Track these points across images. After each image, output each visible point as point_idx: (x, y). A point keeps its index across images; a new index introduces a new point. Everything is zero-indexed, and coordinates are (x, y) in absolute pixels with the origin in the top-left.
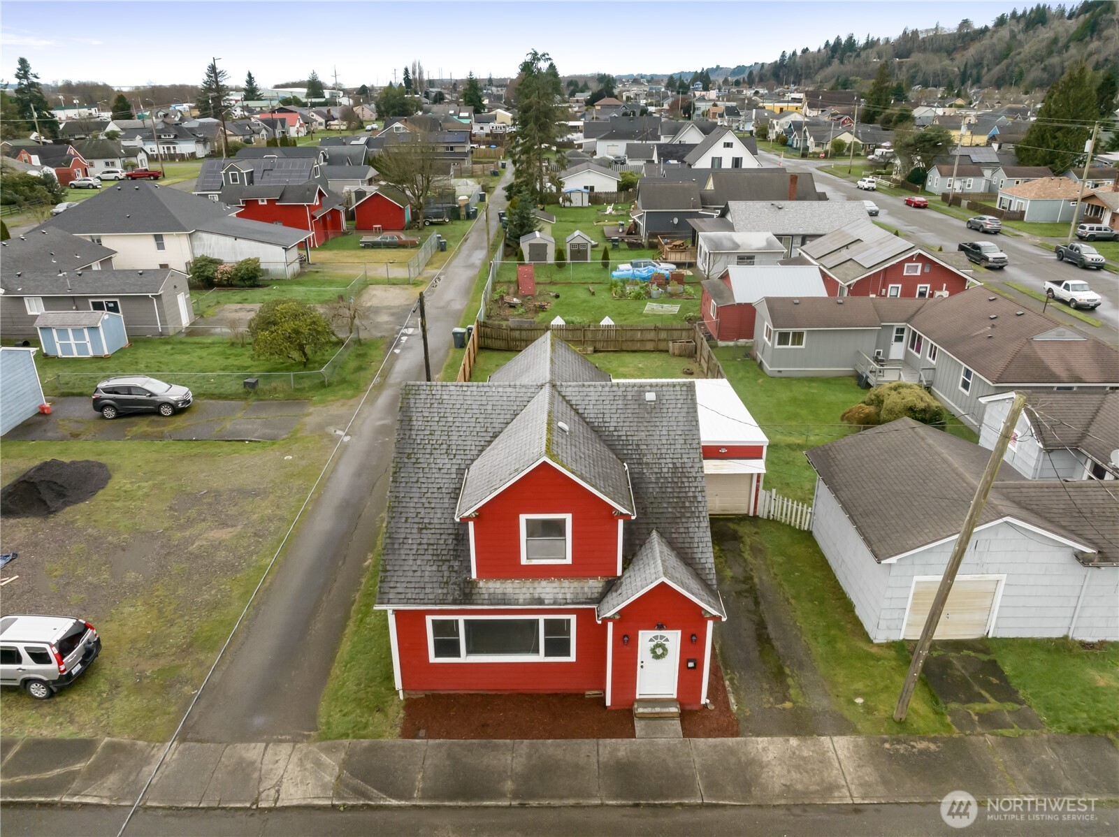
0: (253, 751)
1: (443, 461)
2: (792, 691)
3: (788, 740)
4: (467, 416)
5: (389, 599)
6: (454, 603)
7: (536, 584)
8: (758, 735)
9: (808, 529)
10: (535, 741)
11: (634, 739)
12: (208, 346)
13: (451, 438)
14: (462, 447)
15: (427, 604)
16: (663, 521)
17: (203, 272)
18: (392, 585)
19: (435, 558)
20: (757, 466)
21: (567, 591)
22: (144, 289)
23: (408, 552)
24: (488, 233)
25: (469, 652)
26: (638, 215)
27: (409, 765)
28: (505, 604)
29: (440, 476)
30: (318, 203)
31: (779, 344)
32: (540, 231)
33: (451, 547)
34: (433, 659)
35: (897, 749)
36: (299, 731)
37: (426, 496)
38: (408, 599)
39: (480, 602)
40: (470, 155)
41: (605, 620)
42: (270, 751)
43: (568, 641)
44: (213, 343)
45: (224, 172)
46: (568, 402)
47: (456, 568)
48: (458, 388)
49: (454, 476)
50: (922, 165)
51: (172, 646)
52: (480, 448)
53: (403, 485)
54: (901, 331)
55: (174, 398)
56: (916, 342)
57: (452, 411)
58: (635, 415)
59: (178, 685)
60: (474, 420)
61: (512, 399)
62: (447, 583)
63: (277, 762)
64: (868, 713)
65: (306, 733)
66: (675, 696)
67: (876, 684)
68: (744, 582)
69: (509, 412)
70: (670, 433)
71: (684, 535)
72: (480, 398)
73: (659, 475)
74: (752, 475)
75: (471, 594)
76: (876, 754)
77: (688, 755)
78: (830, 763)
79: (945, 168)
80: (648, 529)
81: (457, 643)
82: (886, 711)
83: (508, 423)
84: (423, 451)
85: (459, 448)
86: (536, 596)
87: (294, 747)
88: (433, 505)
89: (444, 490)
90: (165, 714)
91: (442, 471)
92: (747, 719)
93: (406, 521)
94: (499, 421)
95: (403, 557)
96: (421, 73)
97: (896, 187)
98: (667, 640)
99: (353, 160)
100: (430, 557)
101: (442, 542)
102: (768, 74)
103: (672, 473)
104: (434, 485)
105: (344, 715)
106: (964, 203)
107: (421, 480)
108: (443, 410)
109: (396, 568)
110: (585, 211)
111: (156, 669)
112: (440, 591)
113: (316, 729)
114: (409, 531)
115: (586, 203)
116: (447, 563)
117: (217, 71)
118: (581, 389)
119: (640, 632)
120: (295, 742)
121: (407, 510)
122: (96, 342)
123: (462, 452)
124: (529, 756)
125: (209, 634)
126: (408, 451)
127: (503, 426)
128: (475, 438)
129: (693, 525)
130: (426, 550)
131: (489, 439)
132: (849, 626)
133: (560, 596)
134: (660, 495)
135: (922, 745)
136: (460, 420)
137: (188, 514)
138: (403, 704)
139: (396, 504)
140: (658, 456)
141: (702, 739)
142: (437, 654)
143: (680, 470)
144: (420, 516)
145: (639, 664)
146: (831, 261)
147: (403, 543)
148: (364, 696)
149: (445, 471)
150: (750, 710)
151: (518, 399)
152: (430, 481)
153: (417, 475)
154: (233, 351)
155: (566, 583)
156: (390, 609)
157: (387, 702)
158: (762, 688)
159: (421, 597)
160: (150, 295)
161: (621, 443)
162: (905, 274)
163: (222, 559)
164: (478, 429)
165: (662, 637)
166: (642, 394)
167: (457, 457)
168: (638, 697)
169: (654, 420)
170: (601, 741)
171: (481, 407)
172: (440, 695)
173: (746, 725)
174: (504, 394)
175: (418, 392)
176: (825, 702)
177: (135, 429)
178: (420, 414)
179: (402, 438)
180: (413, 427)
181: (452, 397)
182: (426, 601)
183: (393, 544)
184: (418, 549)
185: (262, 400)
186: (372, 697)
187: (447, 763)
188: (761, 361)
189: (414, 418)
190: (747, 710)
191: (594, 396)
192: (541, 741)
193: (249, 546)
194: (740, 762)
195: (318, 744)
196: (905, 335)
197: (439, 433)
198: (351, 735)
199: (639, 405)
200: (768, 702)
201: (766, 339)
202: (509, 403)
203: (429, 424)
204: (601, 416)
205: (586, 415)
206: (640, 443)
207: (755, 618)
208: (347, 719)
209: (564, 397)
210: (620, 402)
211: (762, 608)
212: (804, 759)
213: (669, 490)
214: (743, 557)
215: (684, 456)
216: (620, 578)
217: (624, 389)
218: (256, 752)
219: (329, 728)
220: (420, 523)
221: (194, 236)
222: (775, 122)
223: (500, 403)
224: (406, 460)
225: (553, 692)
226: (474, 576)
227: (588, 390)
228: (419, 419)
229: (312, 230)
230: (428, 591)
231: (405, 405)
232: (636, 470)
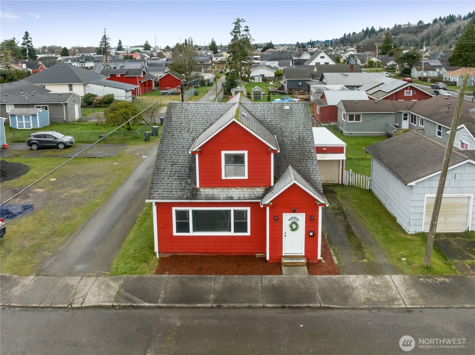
0: (73, 281)
1: (186, 135)
2: (366, 254)
3: (367, 277)
4: (198, 116)
5: (154, 196)
6: (187, 199)
7: (230, 190)
8: (350, 274)
9: (369, 189)
10: (227, 276)
11: (282, 276)
12: (85, 125)
13: (190, 125)
14: (195, 129)
15: (173, 199)
16: (294, 161)
17: (88, 100)
18: (156, 190)
19: (178, 178)
20: (342, 157)
21: (245, 193)
22: (60, 101)
23: (165, 175)
24: (216, 91)
25: (194, 230)
26: (283, 81)
27: (158, 287)
28: (213, 199)
29: (184, 141)
30: (142, 77)
31: (349, 120)
32: (240, 86)
33: (187, 173)
34: (175, 234)
35: (427, 281)
36: (100, 272)
37: (176, 150)
38: (163, 197)
39: (200, 198)
40: (211, 65)
41: (265, 206)
42: (83, 280)
43: (246, 223)
44: (88, 125)
45: (103, 67)
46: (247, 110)
47: (189, 183)
48: (195, 105)
49: (191, 141)
50: (408, 67)
51: (42, 235)
52: (204, 130)
53: (165, 145)
54: (406, 115)
55: (66, 140)
56: (414, 119)
57: (191, 114)
58: (280, 116)
59: (41, 251)
60: (202, 118)
61: (220, 109)
62: (184, 189)
63: (86, 285)
64: (409, 265)
65: (104, 272)
66: (304, 254)
67: (412, 252)
68: (338, 209)
69: (219, 114)
70: (297, 123)
71: (305, 168)
72: (205, 109)
73: (292, 141)
74: (339, 160)
75: (196, 195)
76: (415, 283)
77: (312, 283)
78: (391, 288)
79: (418, 67)
80: (286, 165)
81: (188, 224)
82: (419, 263)
83: (218, 119)
84: (176, 131)
85: (194, 129)
86: (230, 196)
87: (96, 279)
88: (179, 154)
89: (185, 148)
90: (31, 263)
91: (185, 139)
92: (343, 267)
93: (165, 161)
94: (214, 118)
95: (163, 177)
96: (192, 42)
97: (398, 76)
98: (298, 220)
99: (160, 65)
100: (176, 177)
101: (183, 170)
102: (339, 42)
103: (298, 140)
104: (181, 145)
105: (126, 264)
106: (429, 80)
107: (174, 143)
108: (187, 114)
109: (158, 182)
110: (260, 84)
111: (32, 245)
112: (180, 193)
113: (110, 271)
114: (166, 165)
115: (261, 81)
116: (185, 180)
117: (106, 38)
118: (253, 105)
119: (284, 214)
120: (98, 276)
121: (167, 156)
122: (35, 122)
123: (195, 131)
124: (224, 283)
125: (62, 230)
126: (169, 130)
127: (216, 120)
128: (202, 125)
129: (310, 163)
130: (174, 174)
131: (209, 126)
132: (395, 227)
133: (242, 196)
134: (292, 150)
135: (442, 279)
136: (195, 118)
137: (63, 184)
138: (158, 260)
139: (161, 153)
140: (291, 133)
141: (319, 276)
142: (178, 231)
143: (302, 139)
144: (172, 159)
145: (284, 235)
146: (370, 92)
147: (163, 171)
148: (138, 255)
149: (187, 139)
150: (345, 263)
151: (223, 109)
152: (178, 143)
153: (172, 141)
154: (97, 127)
155: (245, 190)
156: (154, 201)
157: (149, 258)
158: (350, 253)
159: (170, 196)
160: (62, 103)
161: (273, 127)
162: (405, 95)
163: (76, 200)
164: (203, 122)
165: (295, 218)
166: (283, 107)
167: (193, 133)
168: (283, 255)
169: (289, 118)
170: (263, 276)
171: (205, 113)
172: (178, 256)
173: (343, 270)
174: (217, 107)
175: (175, 106)
176: (385, 260)
177: (45, 153)
178: (176, 115)
179: (166, 125)
180: (172, 121)
181: (192, 108)
182: (173, 198)
183: (158, 171)
184: (170, 174)
185: (107, 144)
186: (142, 256)
187: (179, 286)
188: (342, 130)
189: (173, 117)
190: (343, 263)
191: (259, 108)
192: (231, 276)
193: (90, 195)
194: (341, 286)
195: (110, 277)
196: (408, 117)
197: (185, 123)
198: (128, 273)
199: (282, 111)
200: (354, 259)
201: (343, 119)
202: (219, 111)
203: (180, 119)
204: (263, 116)
205: (256, 116)
206: (282, 127)
207: (345, 224)
208: (127, 266)
209: (245, 108)
210: (272, 110)
211: (348, 220)
212: (376, 285)
213: (297, 147)
214: (337, 200)
215: (304, 133)
216: (272, 187)
217: (274, 105)
218: (76, 281)
219: (117, 270)
220: (172, 162)
221: (86, 85)
222: (343, 55)
223: (215, 111)
224: (168, 135)
225: (239, 254)
226: (198, 186)
227: (257, 105)
228: (175, 117)
229: (139, 85)
230: (174, 193)
231: (169, 111)
232: (280, 139)
